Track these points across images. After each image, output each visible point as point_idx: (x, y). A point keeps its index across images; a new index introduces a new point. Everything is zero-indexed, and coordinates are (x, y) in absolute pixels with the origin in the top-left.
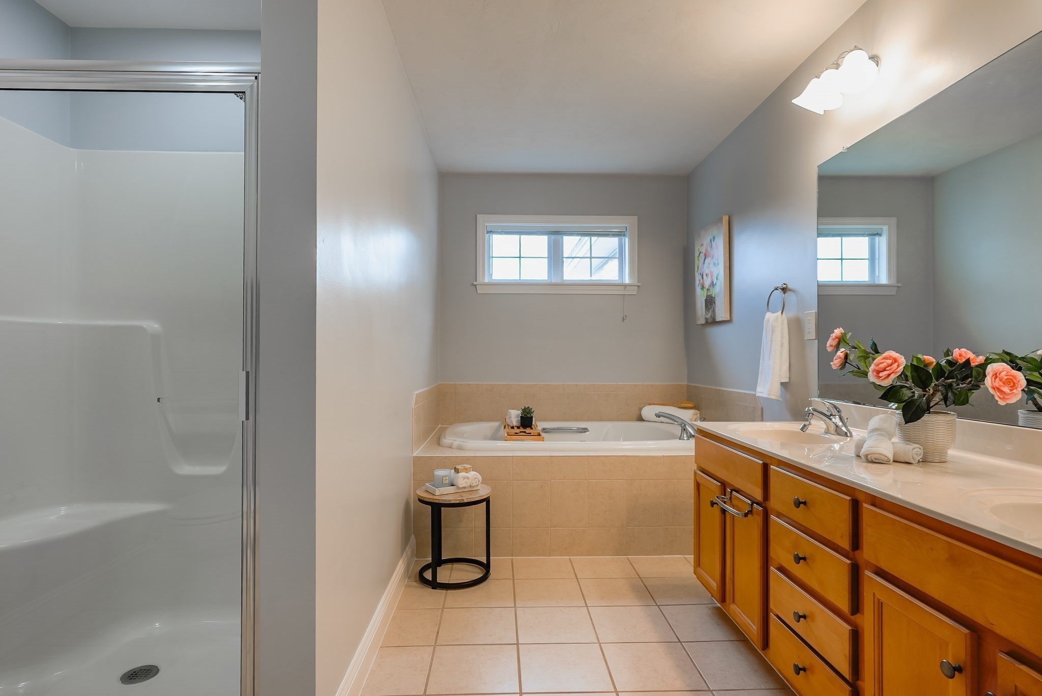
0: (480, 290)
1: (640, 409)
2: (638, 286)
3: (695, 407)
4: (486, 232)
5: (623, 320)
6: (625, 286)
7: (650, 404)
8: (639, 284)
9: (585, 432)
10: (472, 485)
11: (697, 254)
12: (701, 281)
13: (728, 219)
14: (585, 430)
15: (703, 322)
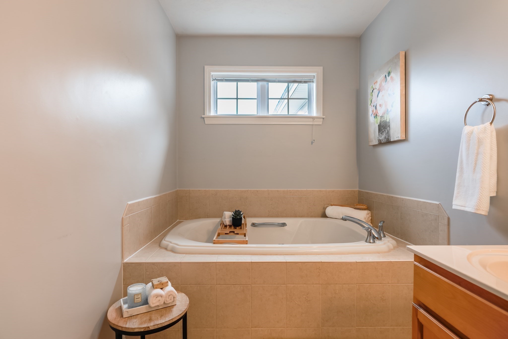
0: (207, 121)
1: (325, 209)
2: (323, 119)
3: (368, 208)
4: (212, 79)
5: (312, 143)
6: (313, 118)
7: (331, 205)
8: (324, 117)
9: (284, 226)
10: (166, 302)
11: (370, 91)
12: (374, 111)
13: (404, 54)
14: (284, 225)
15: (377, 143)
